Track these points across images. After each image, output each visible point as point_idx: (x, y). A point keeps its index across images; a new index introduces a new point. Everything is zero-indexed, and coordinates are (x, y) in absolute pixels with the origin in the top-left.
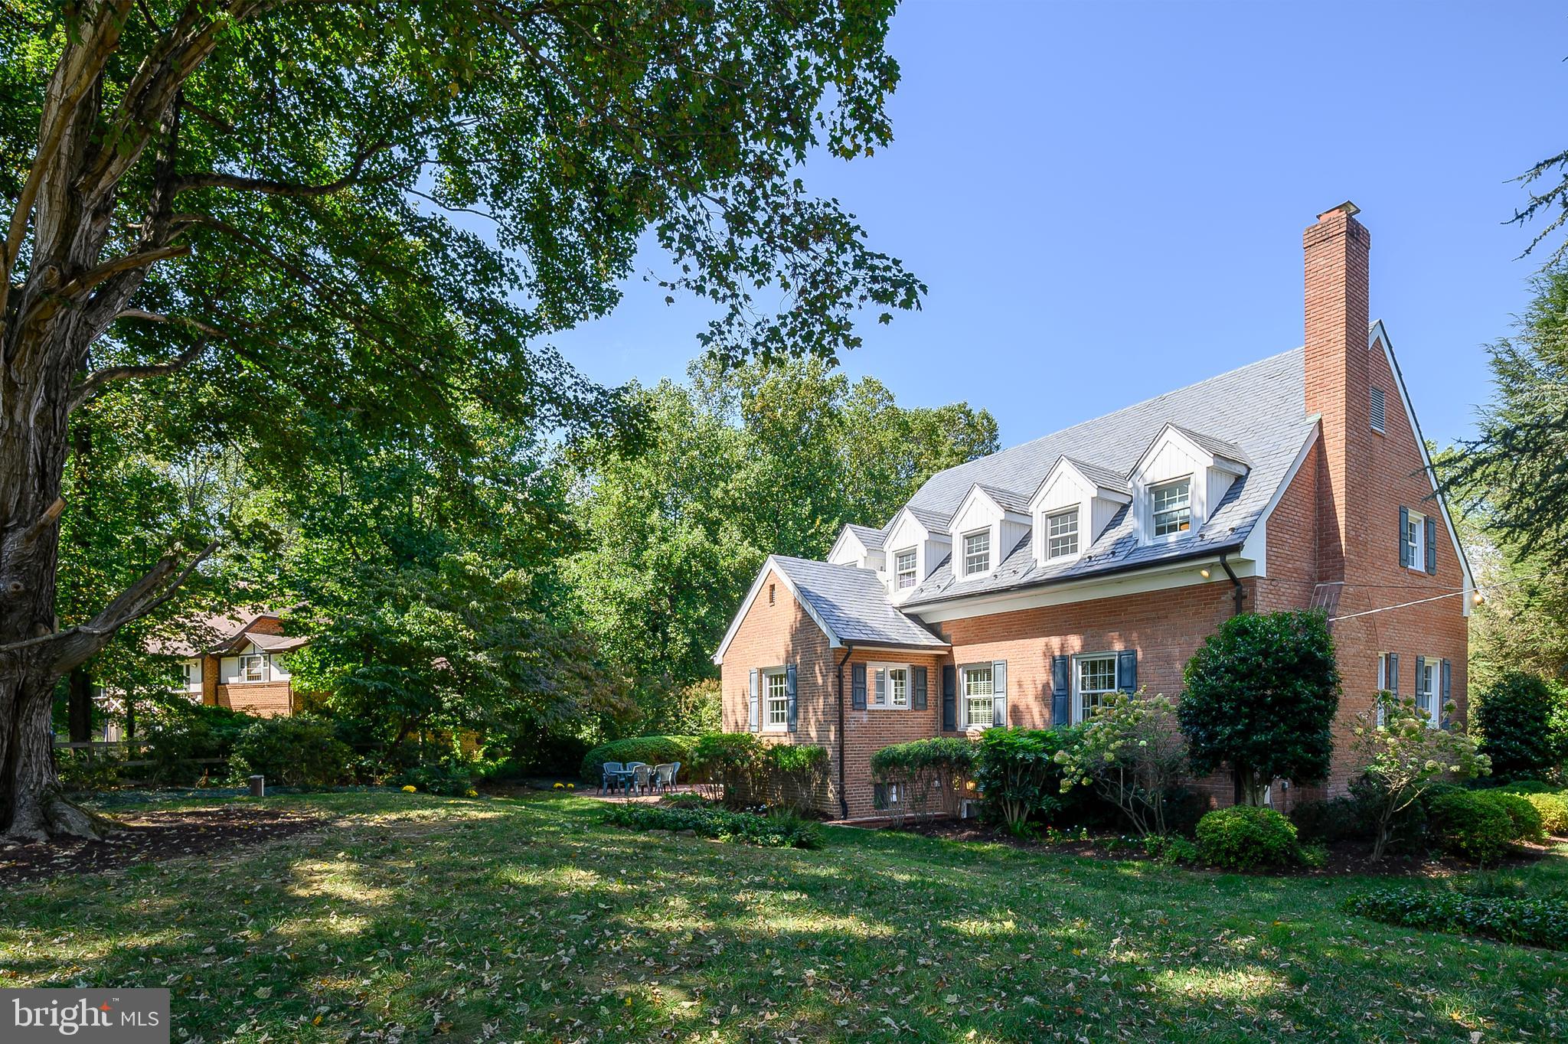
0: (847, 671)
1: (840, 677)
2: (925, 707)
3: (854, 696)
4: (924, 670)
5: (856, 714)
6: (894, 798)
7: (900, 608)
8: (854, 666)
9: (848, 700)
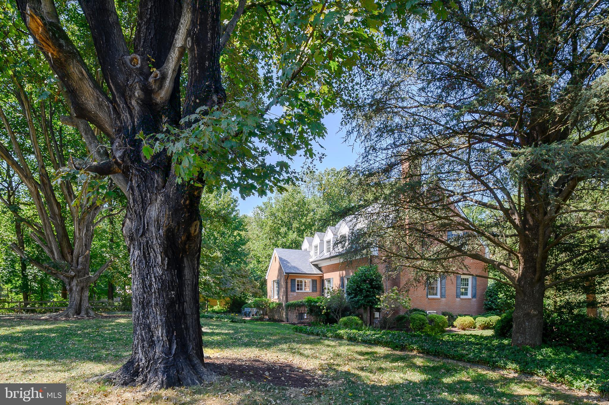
0: (289, 281)
1: (287, 283)
2: (316, 291)
3: (291, 288)
4: (316, 281)
5: (292, 293)
6: (305, 317)
7: (311, 263)
8: (292, 280)
9: (289, 289)
